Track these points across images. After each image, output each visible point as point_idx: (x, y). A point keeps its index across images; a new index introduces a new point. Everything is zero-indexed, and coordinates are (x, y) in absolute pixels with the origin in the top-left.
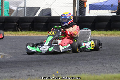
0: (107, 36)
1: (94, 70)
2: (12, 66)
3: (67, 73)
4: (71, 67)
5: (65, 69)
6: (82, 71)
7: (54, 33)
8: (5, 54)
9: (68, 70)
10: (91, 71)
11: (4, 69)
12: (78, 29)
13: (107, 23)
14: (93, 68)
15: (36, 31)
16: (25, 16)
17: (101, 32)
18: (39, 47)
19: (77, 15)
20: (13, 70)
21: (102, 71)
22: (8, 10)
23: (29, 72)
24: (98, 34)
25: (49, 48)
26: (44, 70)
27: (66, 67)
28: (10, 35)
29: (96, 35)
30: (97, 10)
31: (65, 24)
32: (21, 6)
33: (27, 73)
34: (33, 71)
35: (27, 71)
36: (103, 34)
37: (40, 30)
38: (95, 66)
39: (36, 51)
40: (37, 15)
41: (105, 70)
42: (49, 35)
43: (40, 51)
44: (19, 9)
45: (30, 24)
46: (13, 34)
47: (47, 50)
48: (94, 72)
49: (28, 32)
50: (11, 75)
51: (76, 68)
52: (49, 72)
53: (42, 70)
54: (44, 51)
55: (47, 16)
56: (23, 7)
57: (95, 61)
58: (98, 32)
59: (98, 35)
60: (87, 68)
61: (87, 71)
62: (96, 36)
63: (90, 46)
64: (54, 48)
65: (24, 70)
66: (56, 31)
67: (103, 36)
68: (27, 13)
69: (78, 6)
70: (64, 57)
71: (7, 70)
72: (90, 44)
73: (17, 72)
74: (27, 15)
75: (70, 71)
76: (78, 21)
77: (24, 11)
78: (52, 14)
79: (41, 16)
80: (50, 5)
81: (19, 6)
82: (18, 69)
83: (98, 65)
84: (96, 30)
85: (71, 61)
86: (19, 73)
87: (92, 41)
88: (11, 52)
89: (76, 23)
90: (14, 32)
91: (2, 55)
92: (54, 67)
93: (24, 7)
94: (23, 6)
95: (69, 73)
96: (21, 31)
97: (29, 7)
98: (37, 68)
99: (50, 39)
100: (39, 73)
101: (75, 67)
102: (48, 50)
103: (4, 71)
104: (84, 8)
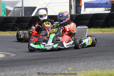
0: (105, 33)
1: (102, 66)
2: (18, 64)
3: (75, 70)
4: (78, 64)
5: (73, 66)
6: (90, 67)
8: (8, 53)
9: (76, 67)
10: (99, 67)
11: (12, 68)
12: (75, 26)
13: (104, 20)
14: (99, 64)
16: (23, 16)
17: (99, 29)
20: (21, 68)
21: (110, 66)
22: (4, 11)
23: (38, 70)
24: (96, 31)
26: (52, 68)
27: (73, 64)
28: (10, 35)
29: (94, 32)
31: (63, 22)
33: (36, 70)
34: (41, 68)
35: (36, 69)
36: (101, 31)
38: (101, 62)
40: (33, 15)
41: (113, 66)
45: (28, 23)
46: (12, 34)
48: (103, 68)
50: (21, 73)
51: (83, 64)
52: (57, 69)
53: (50, 67)
54: (48, 48)
56: (20, 7)
57: (99, 57)
58: (96, 29)
60: (94, 64)
61: (95, 67)
63: (89, 42)
65: (32, 68)
66: (57, 29)
67: (101, 33)
70: (67, 55)
71: (15, 69)
72: (89, 40)
73: (26, 70)
75: (78, 67)
82: (26, 67)
83: (105, 61)
84: (94, 28)
85: (75, 58)
86: (28, 71)
87: (90, 38)
88: (13, 51)
89: (73, 21)
90: (13, 32)
91: (5, 54)
92: (61, 64)
95: (78, 69)
96: (20, 30)
98: (45, 66)
100: (48, 70)
101: (81, 63)
103: (13, 69)
104: (80, 6)
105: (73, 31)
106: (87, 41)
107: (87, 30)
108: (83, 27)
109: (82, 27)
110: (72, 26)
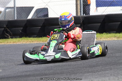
0: (120, 39)
7: (57, 36)
13: (119, 23)
15: (30, 37)
16: (16, 19)
18: (42, 54)
19: (81, 14)
24: (109, 37)
25: (56, 54)
30: (106, 7)
31: (66, 27)
32: (10, 6)
36: (115, 37)
37: (35, 36)
39: (39, 59)
42: (51, 39)
43: (44, 59)
44: (7, 10)
45: (22, 28)
46: (1, 43)
47: (53, 57)
49: (20, 39)
54: (49, 59)
55: (43, 18)
56: (12, 8)
58: (109, 35)
59: (108, 39)
62: (106, 40)
63: (98, 50)
64: (61, 55)
66: (59, 35)
67: (116, 39)
68: (17, 14)
69: (82, 3)
72: (98, 49)
74: (17, 17)
76: (83, 21)
77: (13, 13)
78: (49, 14)
79: (36, 18)
80: (47, 3)
81: (6, 7)
84: (106, 33)
87: (99, 45)
89: (80, 25)
90: (3, 40)
93: (14, 8)
94: (13, 6)
96: (12, 38)
97: (19, 7)
99: (53, 44)
102: (55, 57)
105: (79, 38)
106: (97, 50)
107: (96, 35)
108: (90, 32)
109: (88, 32)
110: (77, 32)
